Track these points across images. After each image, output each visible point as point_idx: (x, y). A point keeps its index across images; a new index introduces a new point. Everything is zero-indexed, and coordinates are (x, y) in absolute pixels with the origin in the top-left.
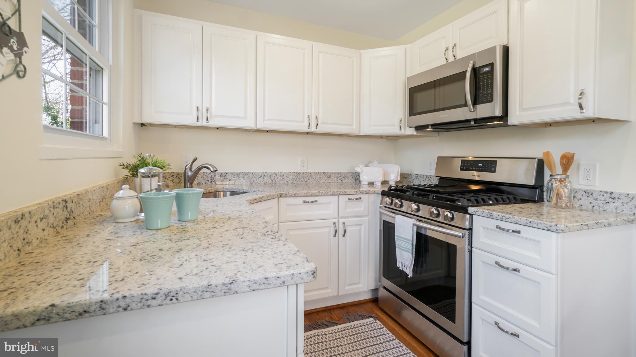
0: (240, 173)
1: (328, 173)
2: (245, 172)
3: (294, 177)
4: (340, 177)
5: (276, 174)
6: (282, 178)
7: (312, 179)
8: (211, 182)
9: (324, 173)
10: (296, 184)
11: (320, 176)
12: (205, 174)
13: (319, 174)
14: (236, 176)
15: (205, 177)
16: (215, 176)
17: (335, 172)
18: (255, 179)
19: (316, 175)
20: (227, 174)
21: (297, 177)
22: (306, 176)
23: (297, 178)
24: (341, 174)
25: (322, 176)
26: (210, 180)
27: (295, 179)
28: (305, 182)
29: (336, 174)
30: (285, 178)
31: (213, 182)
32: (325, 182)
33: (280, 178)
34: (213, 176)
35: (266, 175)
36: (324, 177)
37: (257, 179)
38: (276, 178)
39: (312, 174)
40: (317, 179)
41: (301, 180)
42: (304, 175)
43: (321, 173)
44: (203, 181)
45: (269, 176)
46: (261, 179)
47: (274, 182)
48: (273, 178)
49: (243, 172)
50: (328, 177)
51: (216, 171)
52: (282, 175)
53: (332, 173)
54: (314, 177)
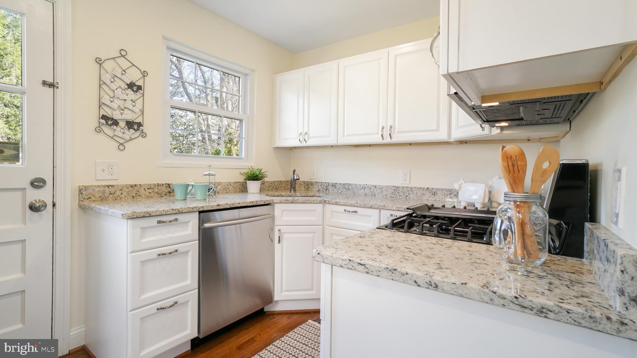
0: (346, 184)
1: (433, 189)
2: (350, 183)
3: (393, 191)
4: (450, 194)
5: (375, 187)
6: (381, 191)
7: (413, 194)
8: (326, 190)
9: (428, 188)
10: (394, 198)
11: (423, 192)
12: (323, 183)
13: (422, 189)
14: (343, 186)
15: (322, 186)
16: (329, 185)
17: (443, 188)
18: (357, 190)
19: (418, 191)
20: (336, 184)
21: (396, 190)
22: (406, 190)
23: (396, 192)
24: (452, 191)
25: (426, 192)
26: (325, 189)
27: (394, 193)
28: (405, 197)
29: (445, 191)
30: (384, 191)
31: (327, 190)
32: (429, 199)
33: (379, 191)
34: (327, 185)
35: (366, 186)
36: (427, 193)
37: (359, 190)
38: (375, 191)
39: (413, 189)
40: (420, 195)
41: (400, 195)
42: (403, 189)
43: (424, 188)
44: (321, 189)
45: (369, 188)
46: (362, 191)
47: (373, 194)
48: (372, 190)
49: (348, 183)
50: (434, 193)
51: (299, 179)
52: (381, 188)
53: (439, 189)
54: (415, 192)
